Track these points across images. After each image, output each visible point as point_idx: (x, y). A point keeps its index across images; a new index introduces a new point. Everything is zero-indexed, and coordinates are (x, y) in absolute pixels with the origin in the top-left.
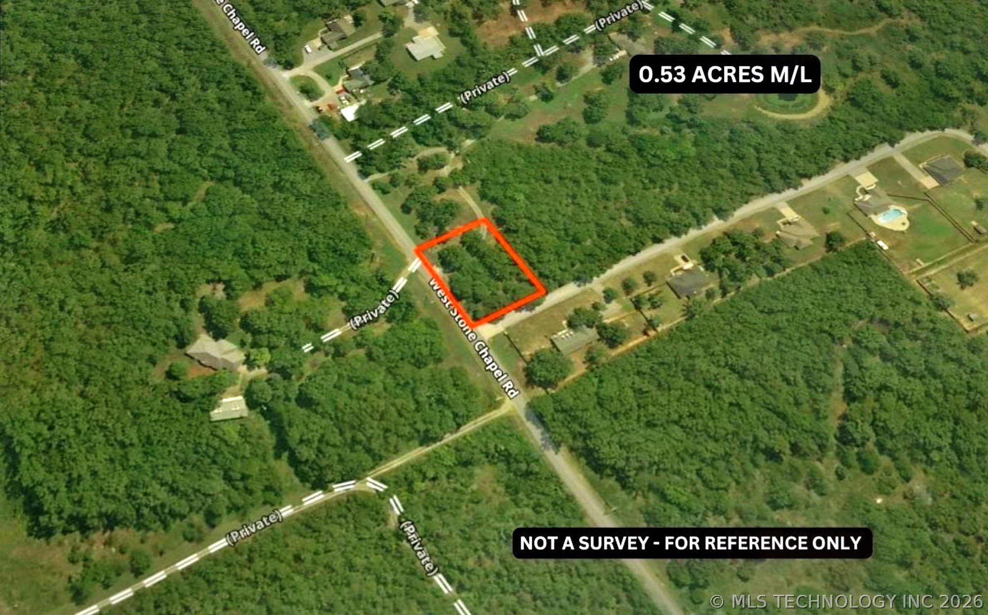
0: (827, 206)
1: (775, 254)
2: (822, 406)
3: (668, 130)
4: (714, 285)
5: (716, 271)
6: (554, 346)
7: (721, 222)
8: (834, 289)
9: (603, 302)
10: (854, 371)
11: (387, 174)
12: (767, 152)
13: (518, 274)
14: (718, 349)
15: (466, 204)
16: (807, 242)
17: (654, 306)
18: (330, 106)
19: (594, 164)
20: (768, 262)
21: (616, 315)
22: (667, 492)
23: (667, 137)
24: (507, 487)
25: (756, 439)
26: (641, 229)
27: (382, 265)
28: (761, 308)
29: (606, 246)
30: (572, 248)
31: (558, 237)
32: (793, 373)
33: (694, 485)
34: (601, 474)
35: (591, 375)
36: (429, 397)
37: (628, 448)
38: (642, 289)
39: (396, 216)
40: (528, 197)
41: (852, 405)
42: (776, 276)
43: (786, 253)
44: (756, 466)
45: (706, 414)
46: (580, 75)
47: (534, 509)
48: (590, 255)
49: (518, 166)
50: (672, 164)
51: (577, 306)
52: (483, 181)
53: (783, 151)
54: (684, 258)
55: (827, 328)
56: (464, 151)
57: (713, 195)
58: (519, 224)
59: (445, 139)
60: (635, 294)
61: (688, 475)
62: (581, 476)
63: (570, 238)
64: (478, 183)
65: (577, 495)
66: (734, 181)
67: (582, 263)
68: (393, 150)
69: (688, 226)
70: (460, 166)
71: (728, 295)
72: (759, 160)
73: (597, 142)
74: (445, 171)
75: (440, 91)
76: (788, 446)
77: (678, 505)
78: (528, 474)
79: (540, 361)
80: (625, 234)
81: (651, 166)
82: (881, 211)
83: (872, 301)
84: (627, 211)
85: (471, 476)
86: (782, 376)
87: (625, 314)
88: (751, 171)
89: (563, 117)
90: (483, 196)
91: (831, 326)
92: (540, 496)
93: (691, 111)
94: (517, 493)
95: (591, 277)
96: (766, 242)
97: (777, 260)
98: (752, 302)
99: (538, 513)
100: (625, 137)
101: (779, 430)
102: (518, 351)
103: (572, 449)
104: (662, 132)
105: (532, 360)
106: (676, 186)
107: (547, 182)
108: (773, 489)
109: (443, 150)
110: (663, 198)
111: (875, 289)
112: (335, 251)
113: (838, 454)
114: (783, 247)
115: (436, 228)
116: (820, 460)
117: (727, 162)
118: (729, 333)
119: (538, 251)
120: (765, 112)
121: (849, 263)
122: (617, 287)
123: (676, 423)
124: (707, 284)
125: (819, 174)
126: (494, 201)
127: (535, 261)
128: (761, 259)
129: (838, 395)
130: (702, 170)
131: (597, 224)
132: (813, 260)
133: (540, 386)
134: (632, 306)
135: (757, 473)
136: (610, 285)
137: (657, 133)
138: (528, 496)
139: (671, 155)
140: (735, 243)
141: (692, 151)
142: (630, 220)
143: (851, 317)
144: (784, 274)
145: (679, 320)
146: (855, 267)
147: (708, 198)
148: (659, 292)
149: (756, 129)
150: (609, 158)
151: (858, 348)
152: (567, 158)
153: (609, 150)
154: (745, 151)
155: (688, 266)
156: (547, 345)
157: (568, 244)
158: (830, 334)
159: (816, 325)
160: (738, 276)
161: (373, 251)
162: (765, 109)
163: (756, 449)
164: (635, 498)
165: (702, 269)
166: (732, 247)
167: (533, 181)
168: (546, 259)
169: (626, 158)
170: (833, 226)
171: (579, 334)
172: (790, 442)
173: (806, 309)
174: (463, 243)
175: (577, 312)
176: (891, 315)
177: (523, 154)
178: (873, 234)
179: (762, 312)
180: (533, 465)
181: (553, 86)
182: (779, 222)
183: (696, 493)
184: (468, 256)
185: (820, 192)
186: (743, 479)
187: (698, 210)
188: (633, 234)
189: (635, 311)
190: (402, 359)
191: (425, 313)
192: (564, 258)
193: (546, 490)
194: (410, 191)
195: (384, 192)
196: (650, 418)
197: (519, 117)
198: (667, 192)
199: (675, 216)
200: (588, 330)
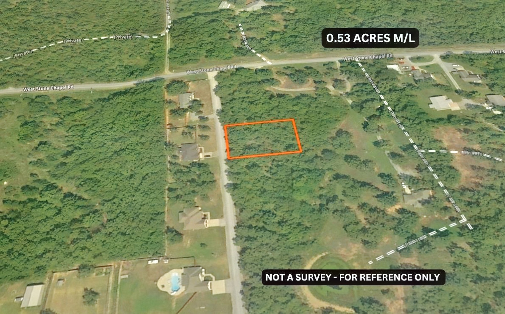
0: (207, 248)
1: (183, 198)
2: (73, 182)
3: (324, 192)
4: (180, 161)
5: (189, 166)
6: (187, 92)
7: (226, 183)
8: (138, 216)
9: (200, 115)
10: (80, 203)
11: (339, 68)
12: (278, 240)
13: (239, 91)
14: (138, 148)
15: (301, 88)
16: (183, 220)
17: (183, 133)
18: (403, 63)
19: (307, 146)
20: (179, 192)
21: (189, 117)
22: (85, 111)
23: (317, 189)
24: (130, 66)
25: (80, 149)
26: (242, 146)
27: (275, 53)
28: (150, 174)
29: (238, 128)
30: (245, 115)
31: (256, 113)
32: (100, 175)
33: (79, 121)
34: (112, 95)
35: (162, 100)
36: (190, 52)
37: (117, 105)
38: (199, 131)
39: (305, 64)
40: (293, 111)
41: (63, 195)
42: (167, 192)
43: (180, 205)
44: (68, 146)
45: (108, 133)
46: (393, 164)
47: (113, 69)
48: (236, 120)
49: (321, 115)
50: (290, 182)
51: (205, 106)
52: (316, 98)
53: (274, 249)
54: (209, 156)
55: (114, 201)
56: (343, 98)
57: (250, 190)
58: (275, 102)
59: (356, 93)
60: (197, 128)
61: (86, 121)
62: (116, 88)
63: (253, 117)
64: (315, 96)
65: (108, 84)
66: (259, 208)
67: (232, 116)
68: (356, 74)
69: (231, 167)
70: (331, 93)
71: (169, 165)
72: (274, 233)
73: (326, 154)
74: (330, 87)
75: (399, 100)
76: (67, 162)
77: (75, 113)
78: (132, 74)
79: (182, 86)
80: (242, 139)
81: (293, 171)
82: (183, 278)
83: (115, 233)
84: (259, 146)
85: (145, 58)
86: (103, 169)
87: (187, 121)
88: (265, 223)
89: (357, 146)
90: (303, 95)
91: (114, 203)
92: (118, 73)
93: (336, 211)
94: (125, 68)
95: (220, 116)
96: (196, 198)
97: (178, 197)
98: (157, 173)
99: (110, 70)
100: (325, 168)
101: (77, 160)
102: (193, 81)
103: (131, 88)
104: (321, 188)
105: (185, 84)
106: (268, 175)
107: (302, 123)
108: (51, 147)
109: (348, 90)
110: (260, 165)
111: (122, 238)
112: (293, 43)
113: (45, 180)
114: (186, 205)
115: (289, 73)
116: (49, 171)
117: (279, 213)
118: (144, 155)
119: (252, 103)
120: (319, 256)
121: (152, 234)
122: (207, 123)
123: (113, 122)
124: (183, 158)
125: (240, 260)
126: (298, 98)
127: (245, 99)
128: (184, 190)
129: (74, 191)
130: (276, 195)
131: (257, 130)
132: (166, 215)
133: (170, 84)
134: (190, 125)
135: (65, 145)
136: (210, 121)
137: (322, 185)
138: (121, 70)
139: (297, 185)
140: (204, 182)
141: (298, 197)
142: (252, 144)
143: (113, 216)
144: (166, 196)
145: (168, 139)
146: (146, 236)
147: (249, 186)
148: (192, 138)
149: (304, 243)
150: (310, 154)
151: (92, 210)
152: (318, 137)
153: (316, 156)
154: (284, 228)
155: (201, 156)
156: (189, 90)
157: (249, 115)
158: (110, 200)
159: (120, 196)
160: (179, 174)
161: (285, 52)
162: (322, 258)
163: (76, 148)
164: (91, 101)
165: (194, 161)
166: (202, 180)
167: (306, 117)
168: (243, 103)
169: (306, 162)
170: (187, 242)
171: (188, 102)
172: (68, 163)
173: (134, 196)
174: (273, 79)
175: (202, 105)
176: (97, 238)
177: (331, 120)
178: (166, 262)
179: (147, 174)
180: (135, 76)
181: (387, 149)
182: (208, 214)
183: (75, 121)
184: (263, 78)
185: (223, 251)
186: (67, 138)
187: (242, 177)
188: (240, 142)
189: (186, 125)
190: (215, 47)
191: (236, 58)
192: (241, 110)
193: (119, 76)
194: (321, 72)
195: (324, 65)
196: (123, 114)
197: (364, 128)
198: (267, 169)
199: (244, 164)
200: (188, 105)
